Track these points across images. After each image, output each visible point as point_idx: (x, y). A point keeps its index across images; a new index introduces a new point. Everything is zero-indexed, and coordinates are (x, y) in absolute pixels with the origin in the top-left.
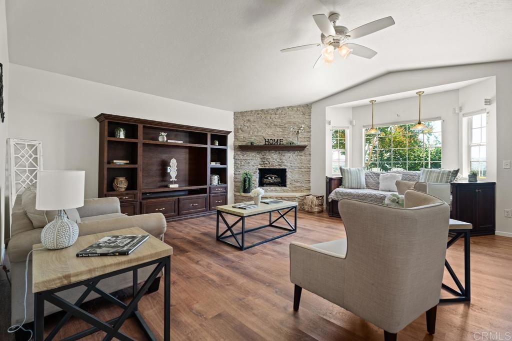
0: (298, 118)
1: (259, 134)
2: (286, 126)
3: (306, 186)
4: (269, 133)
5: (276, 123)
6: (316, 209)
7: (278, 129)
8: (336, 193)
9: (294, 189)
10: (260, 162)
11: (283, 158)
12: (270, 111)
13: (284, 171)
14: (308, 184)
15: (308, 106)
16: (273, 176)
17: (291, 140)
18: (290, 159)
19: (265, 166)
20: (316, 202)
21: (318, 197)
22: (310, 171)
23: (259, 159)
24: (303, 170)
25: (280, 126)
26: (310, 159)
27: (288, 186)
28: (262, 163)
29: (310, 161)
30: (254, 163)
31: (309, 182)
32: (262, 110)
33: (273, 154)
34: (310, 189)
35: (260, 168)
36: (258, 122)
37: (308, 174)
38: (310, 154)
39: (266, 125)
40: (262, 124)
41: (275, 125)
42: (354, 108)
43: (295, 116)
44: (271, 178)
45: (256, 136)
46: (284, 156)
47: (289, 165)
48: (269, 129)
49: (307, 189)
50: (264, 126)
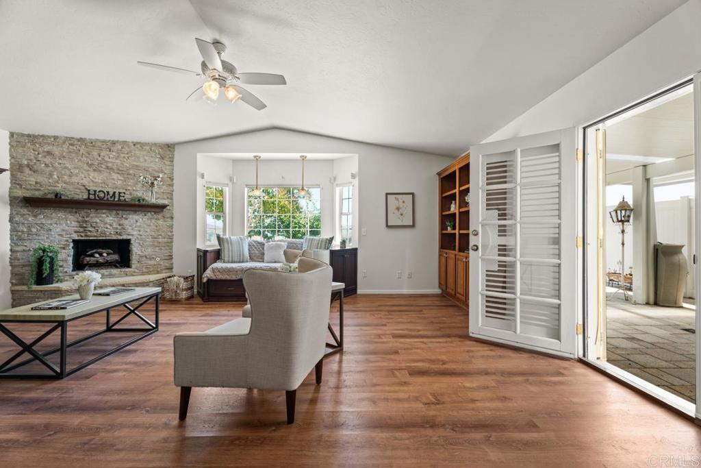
0: (153, 163)
1: (74, 179)
2: (131, 172)
3: (166, 264)
4: (97, 180)
5: (110, 165)
6: (184, 295)
7: (115, 176)
8: (213, 270)
9: (145, 270)
10: (77, 229)
11: (126, 222)
12: (100, 144)
13: (128, 242)
14: (169, 262)
15: (169, 147)
16: (104, 251)
17: (139, 194)
18: (138, 224)
19: (86, 236)
20: (183, 284)
21: (186, 278)
22: (172, 242)
23: (74, 224)
24: (160, 240)
25: (119, 171)
26: (173, 225)
27: (133, 266)
28: (81, 230)
29: (171, 227)
30: (63, 230)
31: (171, 257)
32: (80, 140)
33: (104, 216)
34: (172, 268)
35: (77, 238)
36: (71, 159)
37: (168, 246)
38: (172, 218)
39: (90, 165)
40: (80, 164)
41: (107, 168)
42: (235, 161)
43: (147, 158)
44: (101, 255)
45: (65, 183)
46: (127, 219)
47: (135, 233)
48: (96, 173)
49: (168, 269)
50: (87, 168)
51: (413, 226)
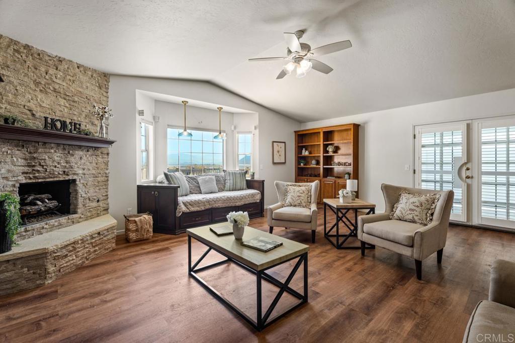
0: (92, 91)
1: (21, 101)
2: (76, 99)
3: (104, 205)
4: (44, 105)
5: (57, 87)
7: (62, 102)
9: (89, 214)
10: (26, 169)
11: (72, 159)
12: (47, 58)
14: (105, 202)
15: (105, 76)
18: (83, 161)
19: (35, 177)
22: (107, 180)
23: (21, 162)
24: (99, 179)
25: (66, 97)
26: (108, 161)
27: (79, 211)
28: (30, 170)
29: (107, 164)
30: (9, 171)
31: (106, 197)
32: (27, 47)
33: (52, 151)
34: (108, 209)
35: (24, 181)
36: (16, 71)
37: (105, 185)
38: (108, 154)
39: (37, 84)
40: (26, 79)
41: (55, 90)
42: (157, 102)
43: (89, 85)
44: (43, 202)
45: (9, 104)
46: (73, 155)
47: (81, 172)
48: (43, 95)
49: (104, 210)
50: (33, 86)
51: (284, 163)
